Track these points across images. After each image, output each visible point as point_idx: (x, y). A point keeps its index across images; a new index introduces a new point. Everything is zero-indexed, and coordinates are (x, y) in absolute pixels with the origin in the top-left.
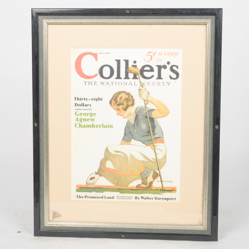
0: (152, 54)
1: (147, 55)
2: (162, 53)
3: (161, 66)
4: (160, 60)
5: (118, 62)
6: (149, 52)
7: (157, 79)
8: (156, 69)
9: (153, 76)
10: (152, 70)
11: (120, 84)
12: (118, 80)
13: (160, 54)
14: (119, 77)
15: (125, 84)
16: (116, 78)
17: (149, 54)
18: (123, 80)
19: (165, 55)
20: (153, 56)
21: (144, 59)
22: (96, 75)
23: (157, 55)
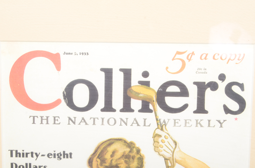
0: (184, 57)
1: (173, 59)
2: (207, 55)
3: (205, 83)
4: (203, 71)
5: (108, 73)
6: (178, 53)
7: (195, 112)
8: (193, 91)
9: (186, 106)
10: (184, 92)
11: (112, 122)
12: (108, 115)
13: (204, 57)
14: (108, 107)
15: (123, 123)
16: (103, 110)
17: (178, 56)
18: (118, 115)
19: (214, 58)
20: (186, 61)
21: (167, 68)
22: (57, 103)
23: (196, 58)
